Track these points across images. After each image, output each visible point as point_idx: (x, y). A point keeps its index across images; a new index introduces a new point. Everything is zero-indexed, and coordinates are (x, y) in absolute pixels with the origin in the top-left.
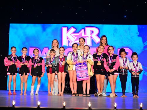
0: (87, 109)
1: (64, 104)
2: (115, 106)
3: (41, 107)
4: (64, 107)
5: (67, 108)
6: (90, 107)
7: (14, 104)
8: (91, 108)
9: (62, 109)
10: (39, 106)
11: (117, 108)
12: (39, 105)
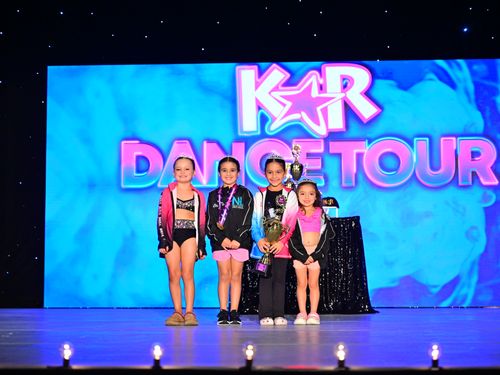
0: (331, 368)
1: (250, 353)
2: (435, 358)
3: (165, 367)
4: (249, 363)
5: (258, 367)
6: (341, 363)
7: (67, 358)
8: (347, 365)
9: (241, 370)
10: (157, 362)
11: (440, 365)
12: (157, 358)
